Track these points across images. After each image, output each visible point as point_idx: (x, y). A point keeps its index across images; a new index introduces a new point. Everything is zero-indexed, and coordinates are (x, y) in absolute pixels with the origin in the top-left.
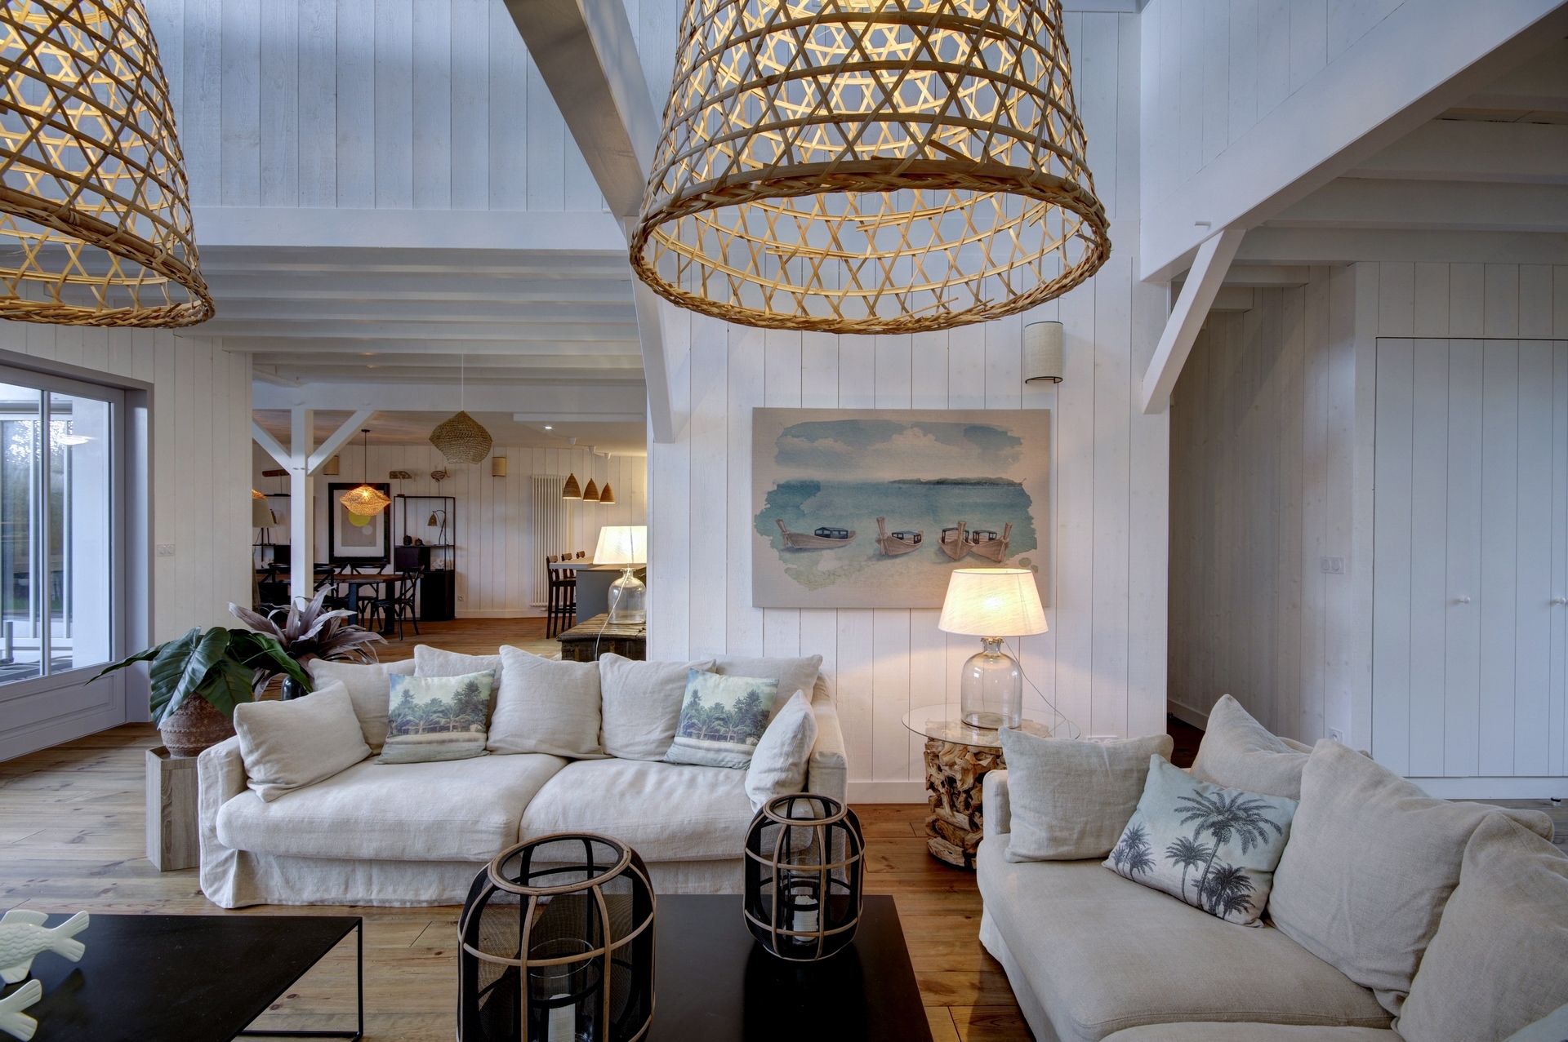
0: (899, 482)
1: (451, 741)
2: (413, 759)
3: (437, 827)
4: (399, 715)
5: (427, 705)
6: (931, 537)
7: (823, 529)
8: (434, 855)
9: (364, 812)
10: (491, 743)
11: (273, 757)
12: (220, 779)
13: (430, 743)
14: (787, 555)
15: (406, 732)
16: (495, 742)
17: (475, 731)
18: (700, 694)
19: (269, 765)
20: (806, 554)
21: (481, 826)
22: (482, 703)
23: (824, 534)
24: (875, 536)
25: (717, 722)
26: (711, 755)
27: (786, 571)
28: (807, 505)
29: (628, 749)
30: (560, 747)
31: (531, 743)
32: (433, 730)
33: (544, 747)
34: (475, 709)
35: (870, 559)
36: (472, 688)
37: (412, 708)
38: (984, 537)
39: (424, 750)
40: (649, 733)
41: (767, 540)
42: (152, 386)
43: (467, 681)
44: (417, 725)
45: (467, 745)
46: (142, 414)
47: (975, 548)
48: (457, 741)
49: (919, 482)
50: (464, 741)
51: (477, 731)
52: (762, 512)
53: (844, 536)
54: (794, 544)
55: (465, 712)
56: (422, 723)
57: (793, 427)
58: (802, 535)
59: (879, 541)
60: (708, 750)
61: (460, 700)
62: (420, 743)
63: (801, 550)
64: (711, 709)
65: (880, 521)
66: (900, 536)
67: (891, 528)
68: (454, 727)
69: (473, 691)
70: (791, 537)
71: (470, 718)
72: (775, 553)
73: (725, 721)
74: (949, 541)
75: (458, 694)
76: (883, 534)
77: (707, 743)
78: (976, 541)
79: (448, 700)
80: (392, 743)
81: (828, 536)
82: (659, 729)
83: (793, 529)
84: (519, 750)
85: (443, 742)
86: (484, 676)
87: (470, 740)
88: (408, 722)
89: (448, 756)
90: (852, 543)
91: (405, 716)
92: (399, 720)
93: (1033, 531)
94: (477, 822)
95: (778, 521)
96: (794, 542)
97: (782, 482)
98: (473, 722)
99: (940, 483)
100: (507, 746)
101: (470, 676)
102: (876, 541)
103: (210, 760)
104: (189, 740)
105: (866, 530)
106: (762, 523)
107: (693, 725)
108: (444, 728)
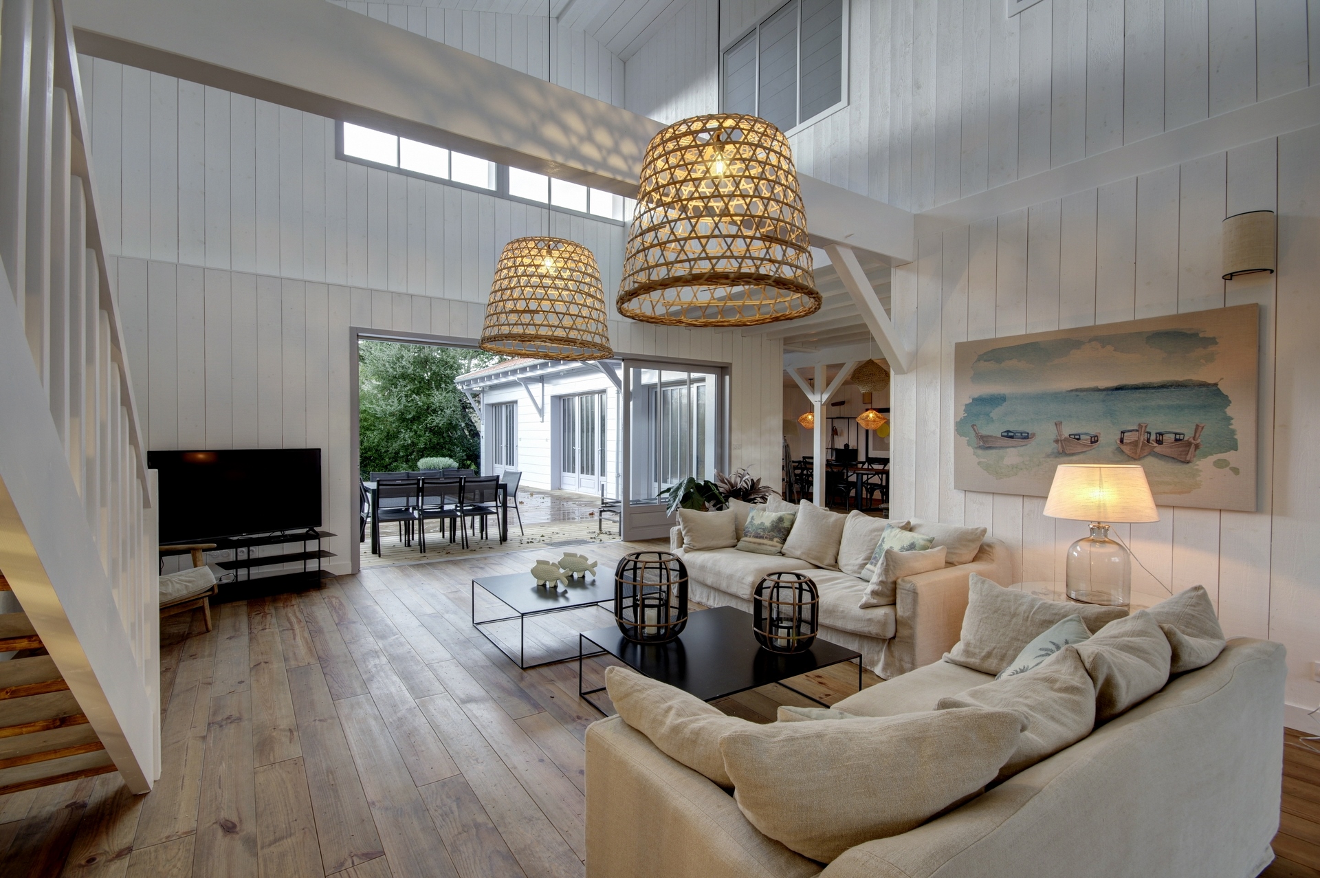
1: (763, 544)
2: (747, 550)
4: (748, 528)
5: (758, 524)
6: (1109, 437)
7: (1008, 431)
10: (783, 551)
11: (689, 534)
12: (676, 540)
13: (754, 543)
14: (980, 452)
15: (748, 536)
16: (784, 549)
17: (776, 542)
18: (885, 540)
19: (688, 537)
20: (994, 451)
22: (784, 528)
23: (1009, 435)
24: (1053, 437)
29: (846, 566)
30: (812, 558)
31: (798, 553)
32: (757, 537)
33: (803, 557)
34: (779, 531)
35: (1048, 456)
36: (781, 520)
37: (753, 525)
38: (1169, 438)
39: (752, 546)
41: (964, 440)
42: (731, 364)
43: (779, 516)
44: (751, 533)
45: (770, 548)
46: (727, 378)
47: (1158, 448)
48: (766, 545)
49: (1097, 390)
50: (770, 546)
51: (777, 542)
52: (961, 419)
53: (1026, 437)
54: (985, 443)
55: (773, 531)
56: (755, 533)
57: (985, 354)
58: (991, 436)
59: (1057, 441)
61: (773, 525)
63: (990, 448)
65: (1058, 425)
66: (1077, 437)
67: (1066, 431)
68: (766, 538)
69: (781, 521)
70: (982, 438)
71: (775, 535)
72: (970, 450)
74: (1128, 441)
75: (773, 521)
76: (1060, 436)
78: (1159, 442)
79: (768, 524)
80: (742, 541)
81: (1012, 437)
83: (984, 432)
84: (793, 556)
85: (760, 544)
86: (789, 514)
87: (772, 546)
89: (762, 552)
90: (1032, 443)
91: (750, 528)
92: (747, 530)
95: (973, 426)
96: (984, 442)
98: (776, 537)
101: (779, 514)
102: (1054, 441)
103: (673, 531)
106: (960, 427)
108: (761, 537)
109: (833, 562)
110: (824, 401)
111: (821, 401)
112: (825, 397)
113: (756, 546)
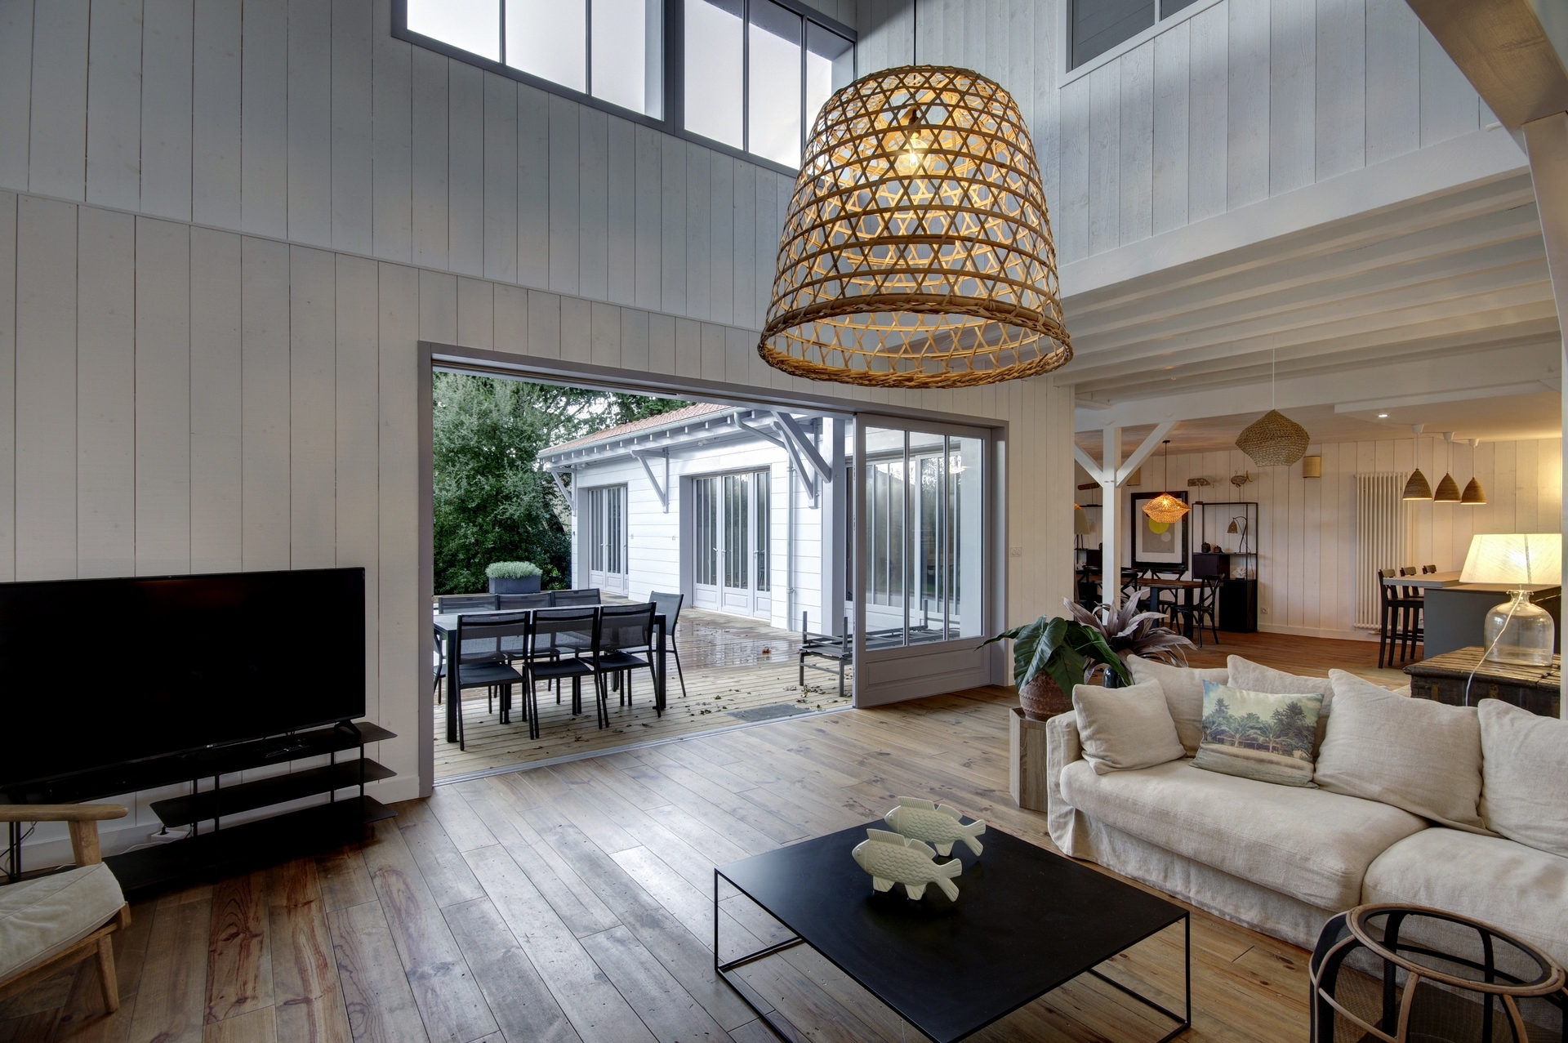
1: (1271, 762)
2: (1230, 771)
3: (1260, 849)
4: (1214, 723)
5: (1243, 719)
8: (1255, 877)
9: (1183, 809)
10: (1319, 775)
11: (1102, 736)
12: (1062, 745)
13: (1247, 758)
15: (1221, 741)
16: (1324, 776)
17: (1299, 757)
19: (1099, 742)
21: (1311, 865)
22: (1308, 729)
29: (1527, 832)
30: (1414, 803)
31: (1375, 789)
32: (1250, 746)
33: (1392, 798)
34: (1299, 733)
36: (1295, 710)
37: (1228, 719)
39: (1241, 764)
42: (1007, 423)
43: (1289, 702)
44: (1232, 736)
45: (1290, 771)
46: (1002, 445)
48: (1278, 763)
50: (1286, 766)
51: (1302, 758)
55: (1286, 735)
56: (1238, 736)
61: (1281, 721)
62: (1236, 756)
68: (1274, 748)
69: (1297, 714)
71: (1293, 742)
75: (1277, 713)
79: (1266, 717)
80: (1207, 749)
84: (1358, 793)
85: (1261, 761)
86: (1309, 699)
87: (1293, 767)
88: (1223, 732)
89: (1268, 777)
91: (1219, 725)
92: (1214, 728)
94: (1307, 859)
98: (1298, 748)
100: (1341, 785)
101: (1294, 697)
103: (1055, 727)
104: (1038, 707)
108: (1262, 747)
109: (1472, 814)
110: (1119, 480)
111: (1115, 481)
112: (1122, 475)
113: (1252, 765)
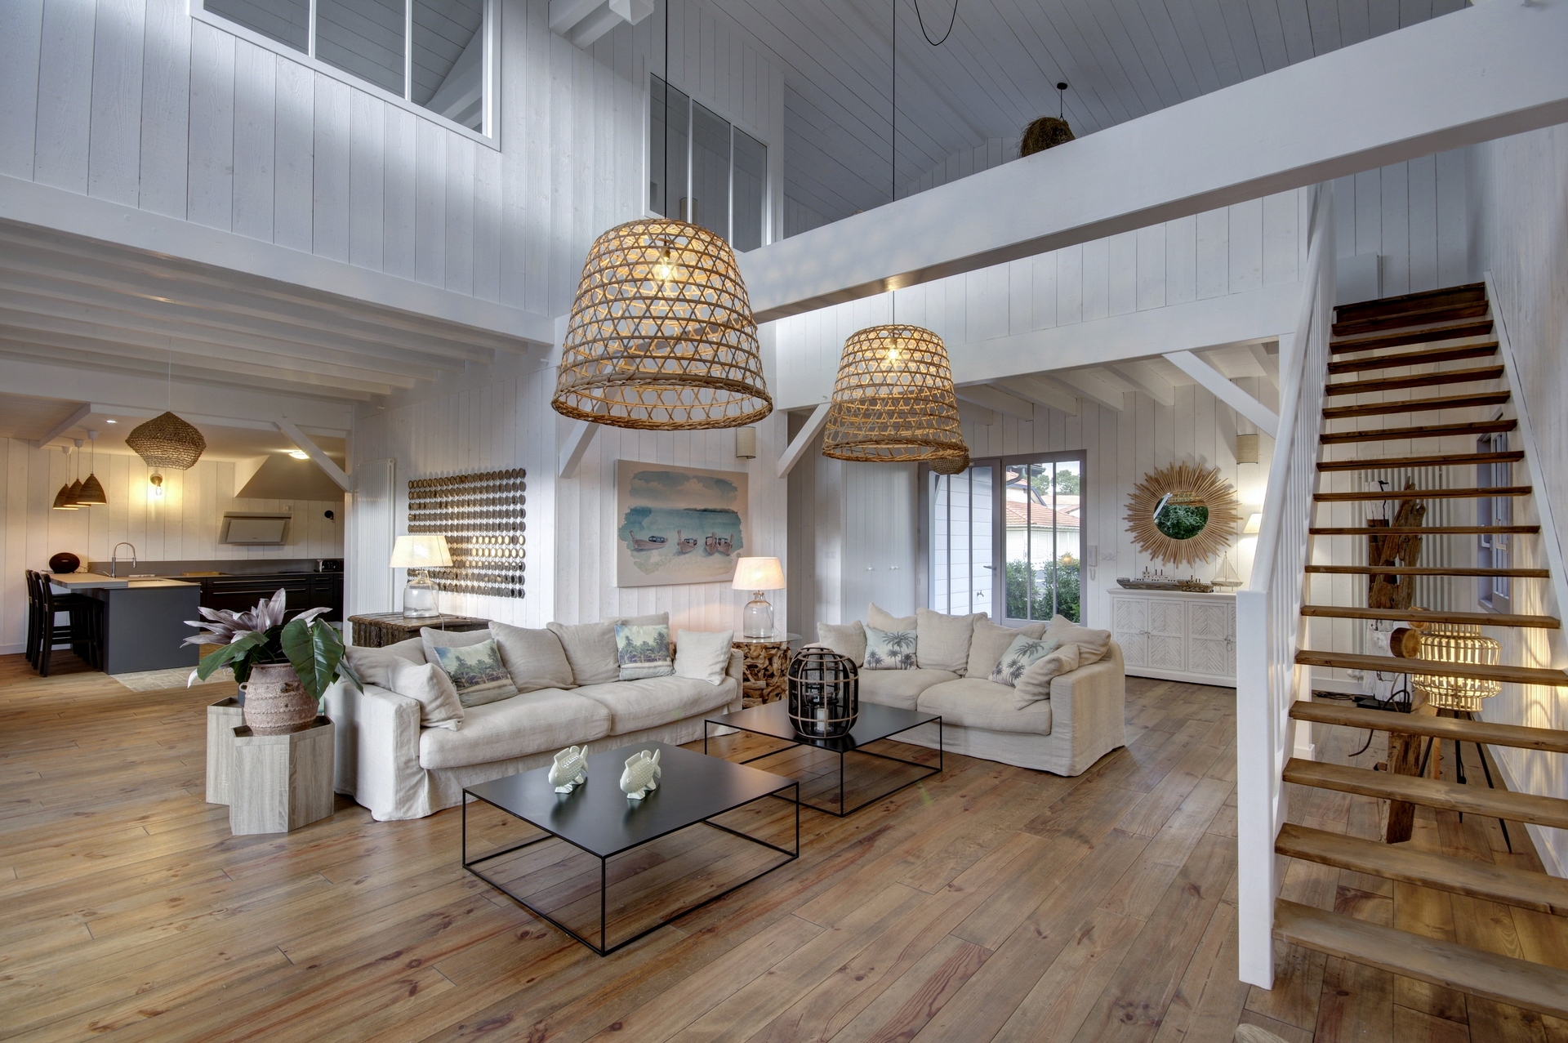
0: (687, 509)
2: (484, 702)
4: (462, 674)
5: (477, 665)
6: (701, 542)
7: (653, 537)
10: (520, 684)
13: (494, 688)
14: (635, 553)
15: (477, 683)
17: (508, 678)
18: (631, 638)
20: (644, 553)
22: (500, 661)
23: (653, 540)
24: (676, 541)
25: (648, 652)
26: (651, 671)
27: (635, 563)
28: (646, 521)
29: (594, 678)
32: (493, 680)
35: (674, 555)
36: (493, 652)
37: (470, 667)
38: (723, 541)
40: (606, 665)
41: (625, 543)
43: (487, 647)
44: (479, 678)
45: (512, 688)
47: (720, 548)
48: (503, 686)
49: (696, 510)
50: (507, 685)
51: (510, 678)
52: (623, 526)
53: (663, 541)
54: (639, 546)
55: (498, 667)
56: (484, 676)
57: (639, 473)
58: (642, 541)
59: (678, 544)
60: (649, 668)
62: (489, 689)
63: (642, 550)
64: (641, 645)
65: (679, 532)
66: (687, 541)
67: (684, 536)
68: (498, 677)
70: (637, 542)
71: (503, 670)
72: (629, 552)
73: (652, 650)
74: (708, 543)
76: (680, 540)
77: (647, 664)
78: (720, 544)
80: (468, 693)
81: (655, 541)
82: (612, 663)
83: (638, 537)
88: (474, 677)
89: (505, 696)
90: (667, 545)
91: (467, 674)
92: (466, 677)
93: (741, 539)
95: (631, 532)
96: (639, 545)
97: (633, 507)
98: (505, 673)
99: (705, 510)
105: (673, 538)
106: (623, 532)
107: (635, 656)
